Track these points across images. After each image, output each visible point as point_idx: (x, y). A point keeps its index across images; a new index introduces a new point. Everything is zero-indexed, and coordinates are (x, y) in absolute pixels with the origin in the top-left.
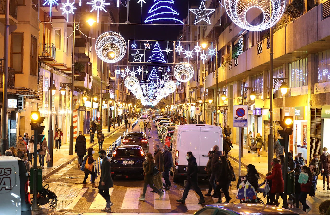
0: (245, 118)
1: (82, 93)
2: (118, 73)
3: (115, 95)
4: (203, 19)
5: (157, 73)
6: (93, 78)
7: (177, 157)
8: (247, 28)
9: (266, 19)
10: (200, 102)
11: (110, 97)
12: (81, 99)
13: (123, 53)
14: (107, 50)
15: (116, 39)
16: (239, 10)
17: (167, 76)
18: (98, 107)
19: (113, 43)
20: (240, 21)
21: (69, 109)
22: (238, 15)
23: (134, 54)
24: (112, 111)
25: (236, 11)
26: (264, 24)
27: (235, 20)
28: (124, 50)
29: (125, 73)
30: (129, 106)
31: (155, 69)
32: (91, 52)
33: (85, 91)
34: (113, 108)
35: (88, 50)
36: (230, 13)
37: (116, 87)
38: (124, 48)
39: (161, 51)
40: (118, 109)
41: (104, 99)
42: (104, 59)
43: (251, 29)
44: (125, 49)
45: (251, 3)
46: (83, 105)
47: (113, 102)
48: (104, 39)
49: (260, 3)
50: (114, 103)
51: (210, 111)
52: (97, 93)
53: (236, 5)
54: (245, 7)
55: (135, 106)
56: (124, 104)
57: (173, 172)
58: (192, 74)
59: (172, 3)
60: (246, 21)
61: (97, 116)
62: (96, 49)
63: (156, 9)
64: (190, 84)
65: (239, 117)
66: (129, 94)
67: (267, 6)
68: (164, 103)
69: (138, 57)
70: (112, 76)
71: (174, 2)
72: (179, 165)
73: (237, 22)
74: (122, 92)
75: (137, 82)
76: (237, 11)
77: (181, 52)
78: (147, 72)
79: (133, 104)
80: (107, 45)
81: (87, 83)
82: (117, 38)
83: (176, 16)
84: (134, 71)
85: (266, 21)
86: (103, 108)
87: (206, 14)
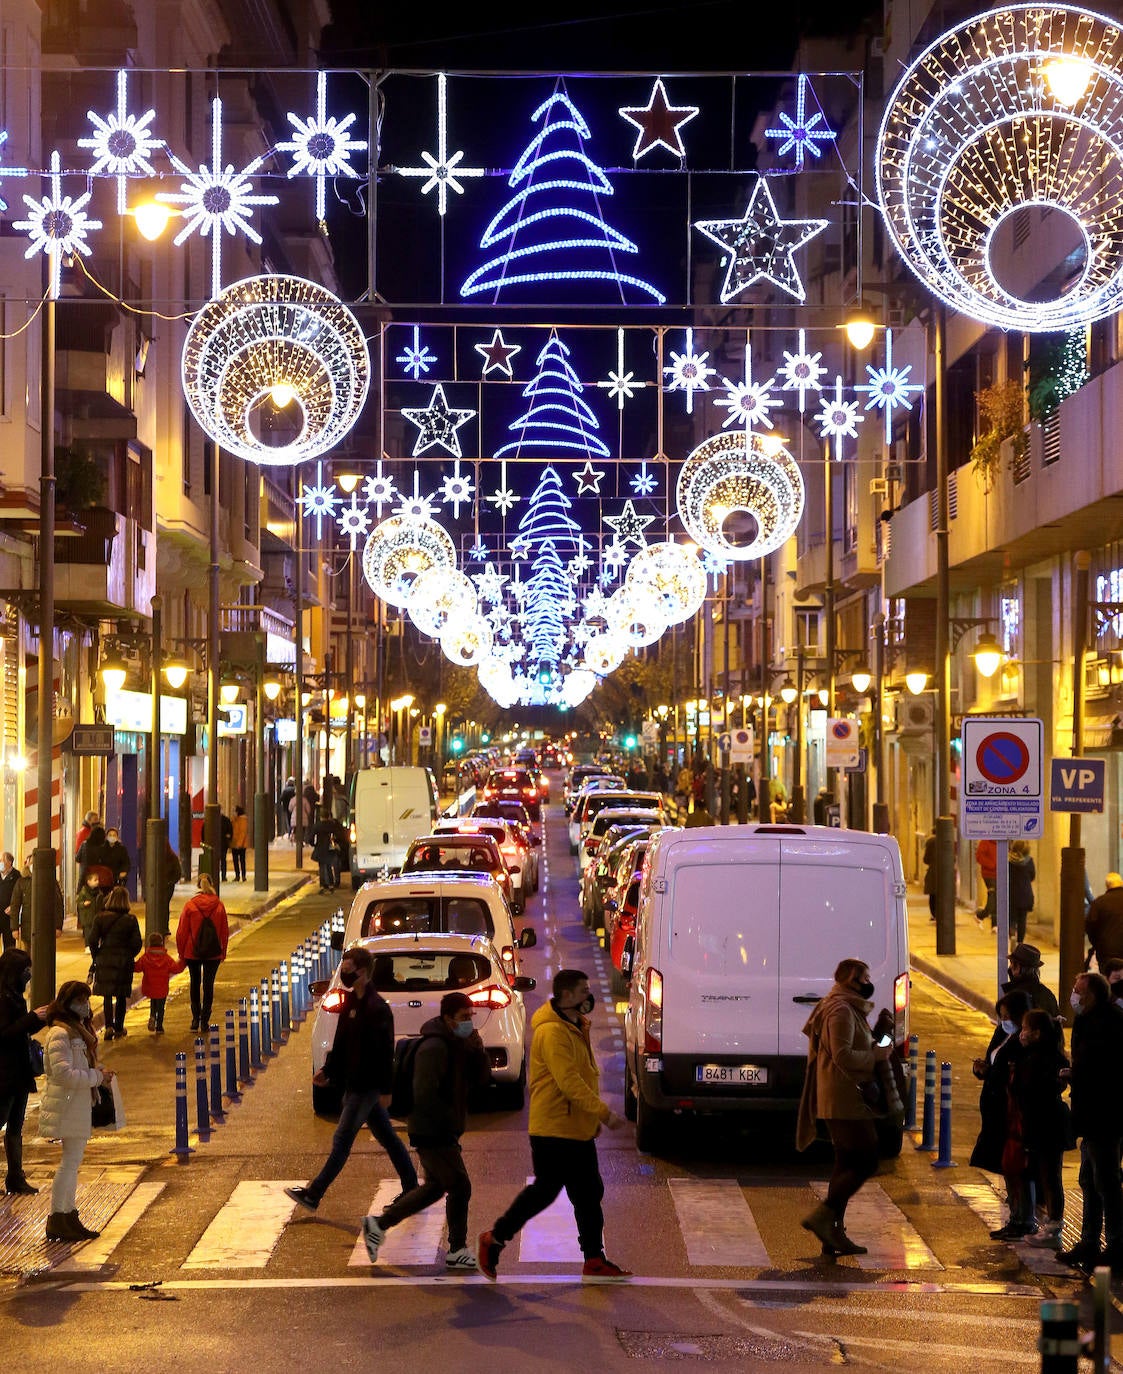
0: (1026, 789)
1: (88, 642)
2: (320, 511)
3: (298, 641)
4: (766, 275)
5: (569, 505)
6: (159, 541)
7: (654, 1007)
8: (997, 317)
9: (1098, 266)
10: (861, 682)
11: (270, 659)
12: (84, 676)
13: (351, 405)
14: (253, 385)
15: (308, 320)
16: (954, 224)
17: (631, 526)
18: (191, 726)
19: (289, 345)
20: (960, 280)
21: (16, 748)
22: (950, 246)
23: (415, 411)
24: (280, 749)
25: (937, 226)
26: (1088, 292)
27: (936, 275)
28: (353, 384)
29: (366, 510)
30: (396, 714)
31: (557, 480)
32: (143, 375)
33: (105, 628)
34: (287, 731)
35: (129, 364)
36: (907, 240)
37: (305, 591)
38: (353, 374)
39: (578, 386)
40: (323, 734)
41: (225, 672)
42: (236, 439)
43: (1021, 322)
44: (363, 378)
45: (1015, 180)
46: (99, 716)
47: (286, 691)
48: (235, 320)
49: (1067, 181)
50: (295, 695)
51: (923, 746)
52: (182, 636)
53: (938, 198)
54: (986, 206)
55: (441, 709)
56: (361, 701)
57: (636, 1094)
58: (793, 508)
59: (604, 191)
60: (992, 280)
61: (182, 786)
62: (189, 379)
63: (521, 224)
64: (801, 564)
65: (995, 785)
66: (396, 632)
67: (1101, 197)
68: (636, 690)
69: (440, 425)
70: (277, 515)
71: (612, 189)
72: (666, 1049)
73: (944, 284)
74: (344, 615)
75: (445, 553)
76: (945, 228)
77: (699, 395)
78: (504, 499)
79: (426, 703)
80: (251, 359)
81: (121, 579)
82: (312, 314)
83: (624, 262)
84: (424, 493)
85: (1099, 276)
86: (223, 729)
87: (780, 249)
